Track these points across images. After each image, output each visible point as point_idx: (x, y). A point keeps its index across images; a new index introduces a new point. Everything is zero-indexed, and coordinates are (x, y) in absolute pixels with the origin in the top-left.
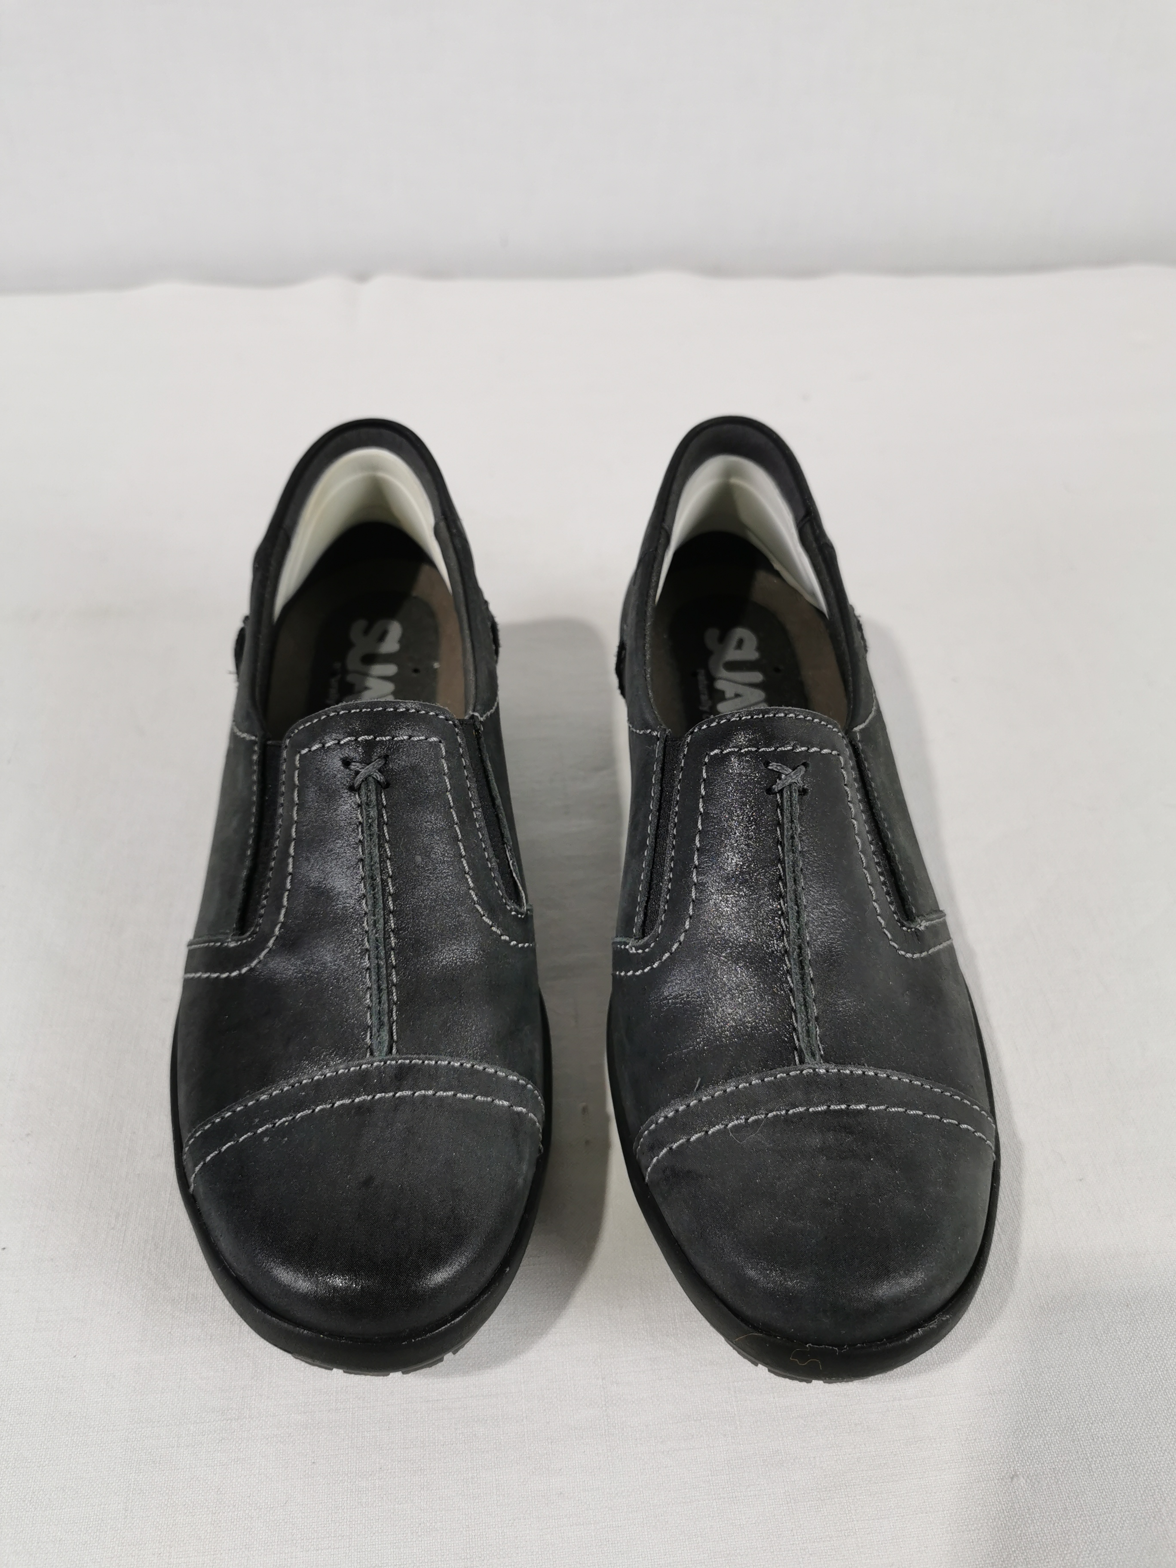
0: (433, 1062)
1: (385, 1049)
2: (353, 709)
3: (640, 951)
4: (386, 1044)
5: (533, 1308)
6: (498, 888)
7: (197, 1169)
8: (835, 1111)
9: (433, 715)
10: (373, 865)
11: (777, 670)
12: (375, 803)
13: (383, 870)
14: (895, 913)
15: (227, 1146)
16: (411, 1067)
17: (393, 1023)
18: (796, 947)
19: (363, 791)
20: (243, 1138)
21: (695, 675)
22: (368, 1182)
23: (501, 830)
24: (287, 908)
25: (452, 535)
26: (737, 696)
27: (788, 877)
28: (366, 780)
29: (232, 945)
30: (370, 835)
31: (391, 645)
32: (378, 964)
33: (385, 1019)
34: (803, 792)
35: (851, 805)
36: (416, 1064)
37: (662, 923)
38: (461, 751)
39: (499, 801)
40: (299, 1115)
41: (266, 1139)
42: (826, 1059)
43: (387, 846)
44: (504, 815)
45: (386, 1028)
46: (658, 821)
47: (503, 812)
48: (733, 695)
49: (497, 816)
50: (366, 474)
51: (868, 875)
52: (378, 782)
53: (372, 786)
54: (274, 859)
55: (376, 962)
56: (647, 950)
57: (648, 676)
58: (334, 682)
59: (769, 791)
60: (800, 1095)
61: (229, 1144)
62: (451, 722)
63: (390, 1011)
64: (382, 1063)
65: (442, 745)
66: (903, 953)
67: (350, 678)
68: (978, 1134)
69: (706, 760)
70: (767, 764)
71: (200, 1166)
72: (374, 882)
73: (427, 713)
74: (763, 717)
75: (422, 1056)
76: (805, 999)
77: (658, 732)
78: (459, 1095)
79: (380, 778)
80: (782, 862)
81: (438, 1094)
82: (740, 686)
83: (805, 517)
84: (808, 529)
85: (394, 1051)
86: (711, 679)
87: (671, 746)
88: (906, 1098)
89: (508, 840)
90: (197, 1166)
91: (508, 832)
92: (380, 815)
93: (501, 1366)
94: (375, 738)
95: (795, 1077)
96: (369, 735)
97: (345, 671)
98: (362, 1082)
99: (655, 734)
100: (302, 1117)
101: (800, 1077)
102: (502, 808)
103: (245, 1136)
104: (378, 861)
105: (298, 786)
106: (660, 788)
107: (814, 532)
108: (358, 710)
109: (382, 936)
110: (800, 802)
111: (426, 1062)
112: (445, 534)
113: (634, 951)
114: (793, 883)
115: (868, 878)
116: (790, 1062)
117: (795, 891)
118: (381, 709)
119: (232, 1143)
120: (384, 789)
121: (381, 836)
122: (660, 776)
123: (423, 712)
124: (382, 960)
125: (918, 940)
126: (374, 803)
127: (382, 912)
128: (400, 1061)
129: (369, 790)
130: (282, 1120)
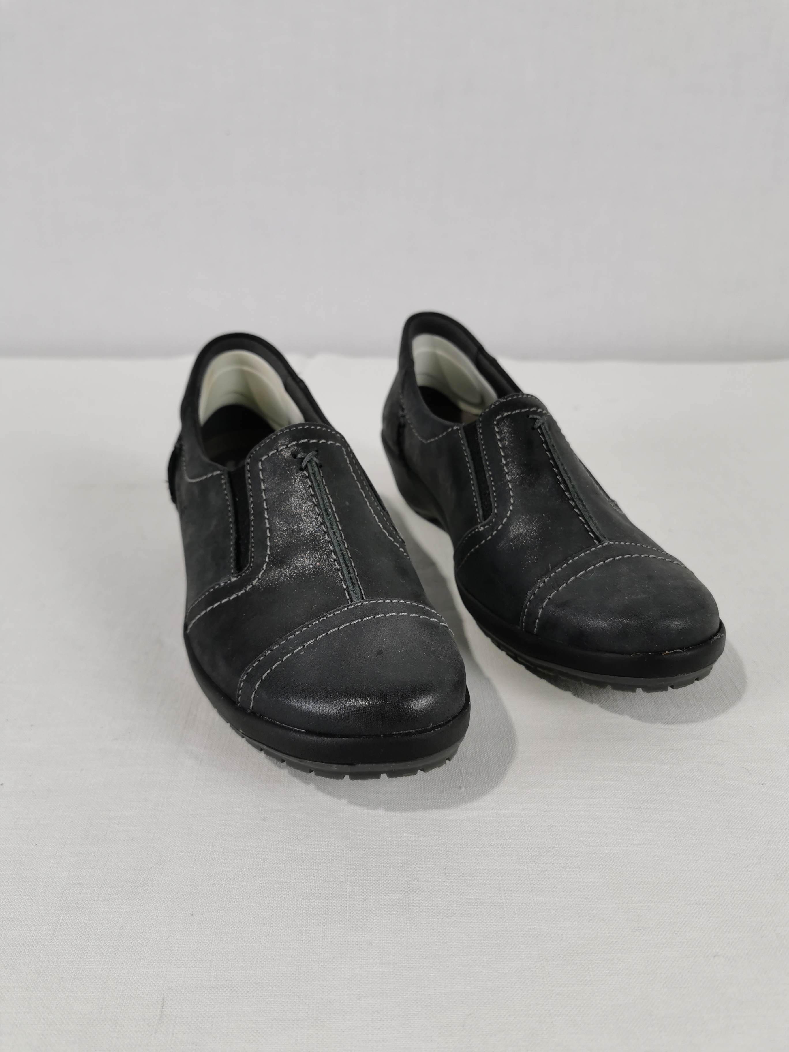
0: (390, 601)
3: (487, 527)
4: (359, 595)
8: (626, 558)
13: (331, 507)
15: (275, 665)
17: (359, 585)
19: (309, 467)
20: (285, 658)
22: (380, 653)
28: (309, 462)
29: (234, 580)
30: (319, 489)
33: (354, 582)
36: (380, 603)
37: (495, 507)
40: (318, 638)
41: (302, 653)
42: (610, 540)
43: (329, 496)
45: (356, 587)
53: (314, 464)
54: (253, 526)
56: (491, 524)
59: (533, 429)
60: (607, 554)
64: (361, 604)
65: (343, 448)
69: (495, 423)
70: (528, 416)
71: (258, 683)
72: (328, 513)
73: (316, 428)
78: (411, 615)
79: (317, 461)
80: (552, 459)
85: (365, 596)
90: (255, 684)
92: (322, 481)
94: (309, 441)
96: (305, 439)
98: (352, 614)
99: (455, 428)
100: (321, 638)
101: (603, 548)
104: (327, 502)
105: (263, 479)
107: (485, 357)
112: (292, 384)
113: (482, 529)
116: (594, 544)
119: (279, 663)
120: (321, 467)
126: (316, 474)
128: (370, 601)
129: (313, 466)
130: (308, 643)
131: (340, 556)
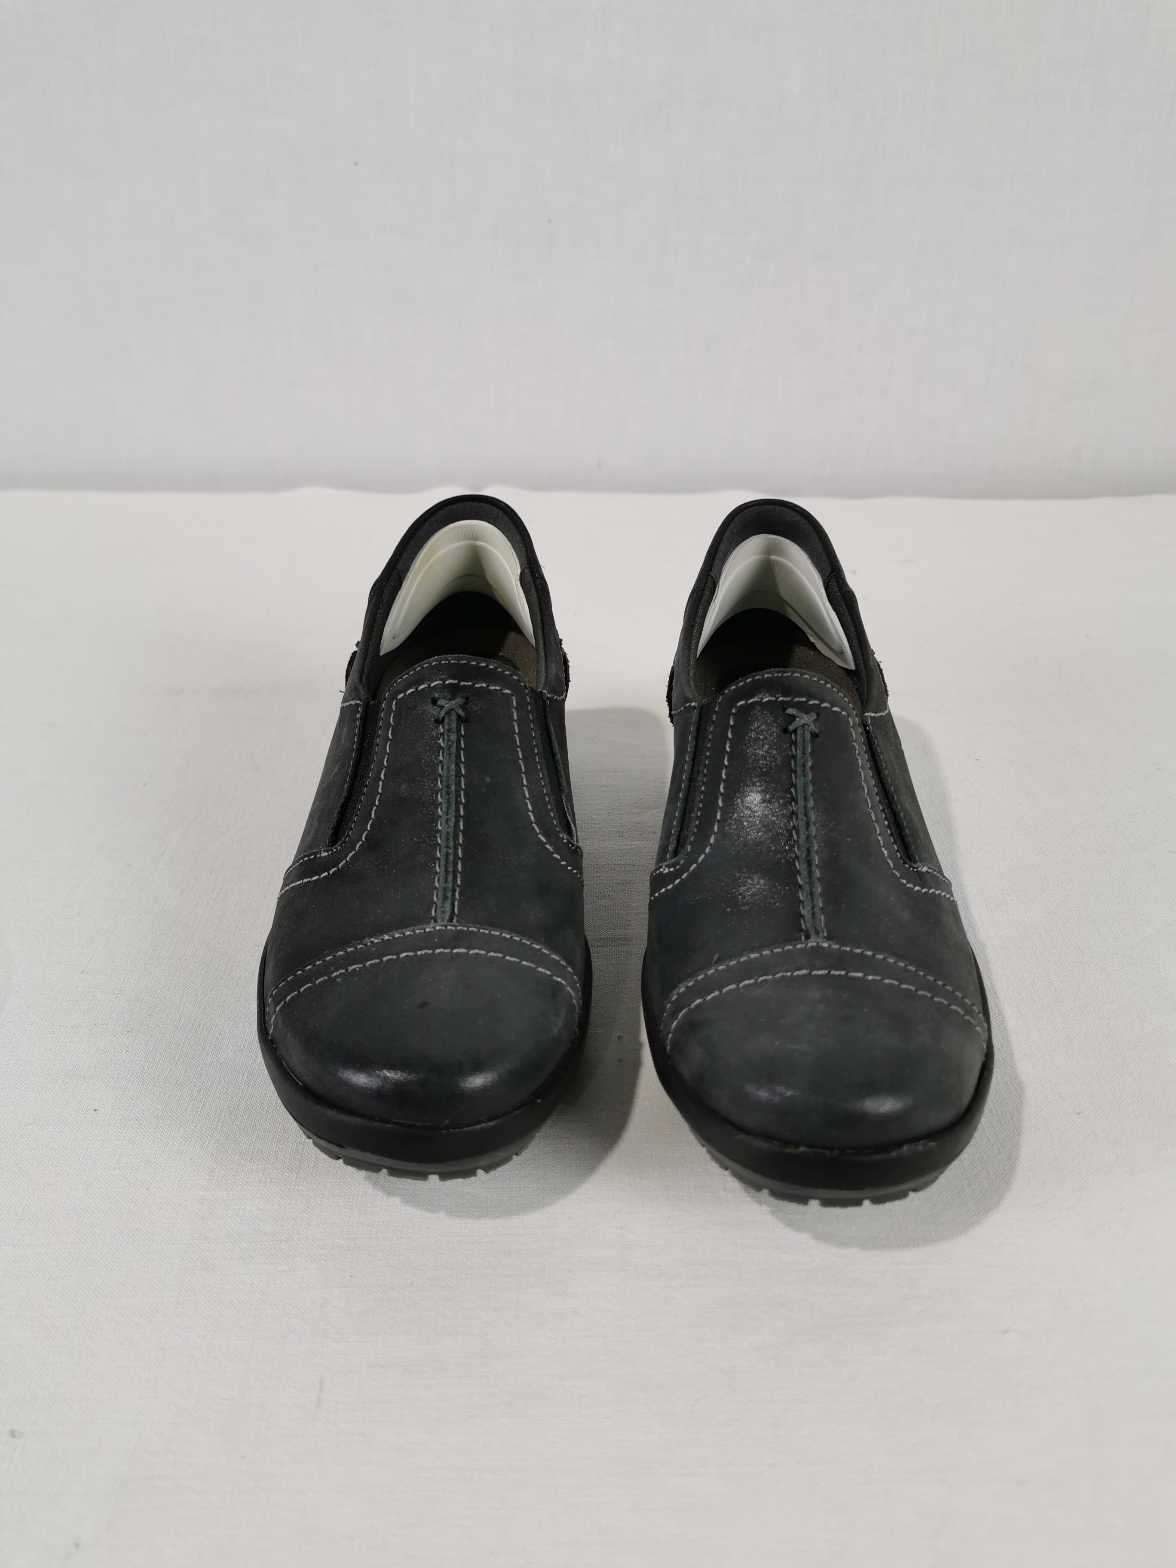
0: (487, 932)
1: (447, 918)
2: (443, 661)
3: (672, 869)
4: (448, 914)
5: (561, 1174)
6: (553, 818)
7: (278, 1008)
8: (834, 976)
9: (508, 674)
10: (450, 777)
12: (455, 733)
13: (458, 784)
14: (898, 851)
15: (305, 987)
16: (468, 933)
17: (455, 901)
19: (446, 721)
20: (320, 980)
22: (423, 1005)
23: (559, 780)
24: (374, 820)
25: (534, 579)
27: (799, 796)
28: (448, 713)
29: (324, 854)
30: (449, 754)
33: (449, 895)
34: (814, 735)
35: (855, 744)
36: (473, 931)
37: (691, 843)
38: (529, 708)
39: (558, 757)
40: (369, 963)
41: (339, 980)
42: (828, 938)
43: (462, 765)
44: (562, 768)
45: (449, 901)
46: (692, 768)
47: (561, 765)
49: (556, 768)
50: (468, 542)
51: (872, 814)
52: (459, 716)
53: (454, 717)
54: (367, 786)
55: (446, 850)
56: (678, 867)
57: (691, 674)
59: (785, 731)
60: (804, 962)
61: (308, 985)
62: (522, 684)
63: (454, 891)
64: (444, 928)
65: (514, 698)
66: (904, 881)
68: (967, 1017)
69: (734, 711)
70: (784, 710)
71: (280, 1005)
72: (450, 790)
73: (503, 671)
74: (782, 675)
75: (478, 926)
76: (811, 890)
77: (696, 702)
78: (508, 958)
79: (461, 713)
80: (795, 786)
81: (489, 954)
83: (831, 573)
84: (833, 583)
85: (455, 920)
87: (704, 713)
88: (901, 976)
89: (564, 788)
90: (278, 1005)
91: (565, 782)
92: (459, 742)
93: (528, 1214)
94: (459, 683)
95: (801, 949)
96: (454, 679)
98: (427, 940)
99: (693, 704)
100: (371, 965)
101: (804, 950)
102: (560, 762)
103: (322, 979)
104: (454, 774)
105: (392, 726)
106: (695, 743)
107: (838, 585)
108: (447, 662)
109: (452, 831)
110: (812, 742)
111: (481, 931)
112: (529, 578)
113: (667, 870)
115: (873, 816)
116: (798, 940)
117: (805, 806)
118: (465, 662)
119: (310, 985)
120: (464, 723)
121: (458, 756)
122: (696, 734)
123: (500, 670)
124: (450, 849)
125: (920, 878)
126: (455, 730)
128: (459, 928)
129: (451, 720)
130: (354, 967)
131: (444, 855)
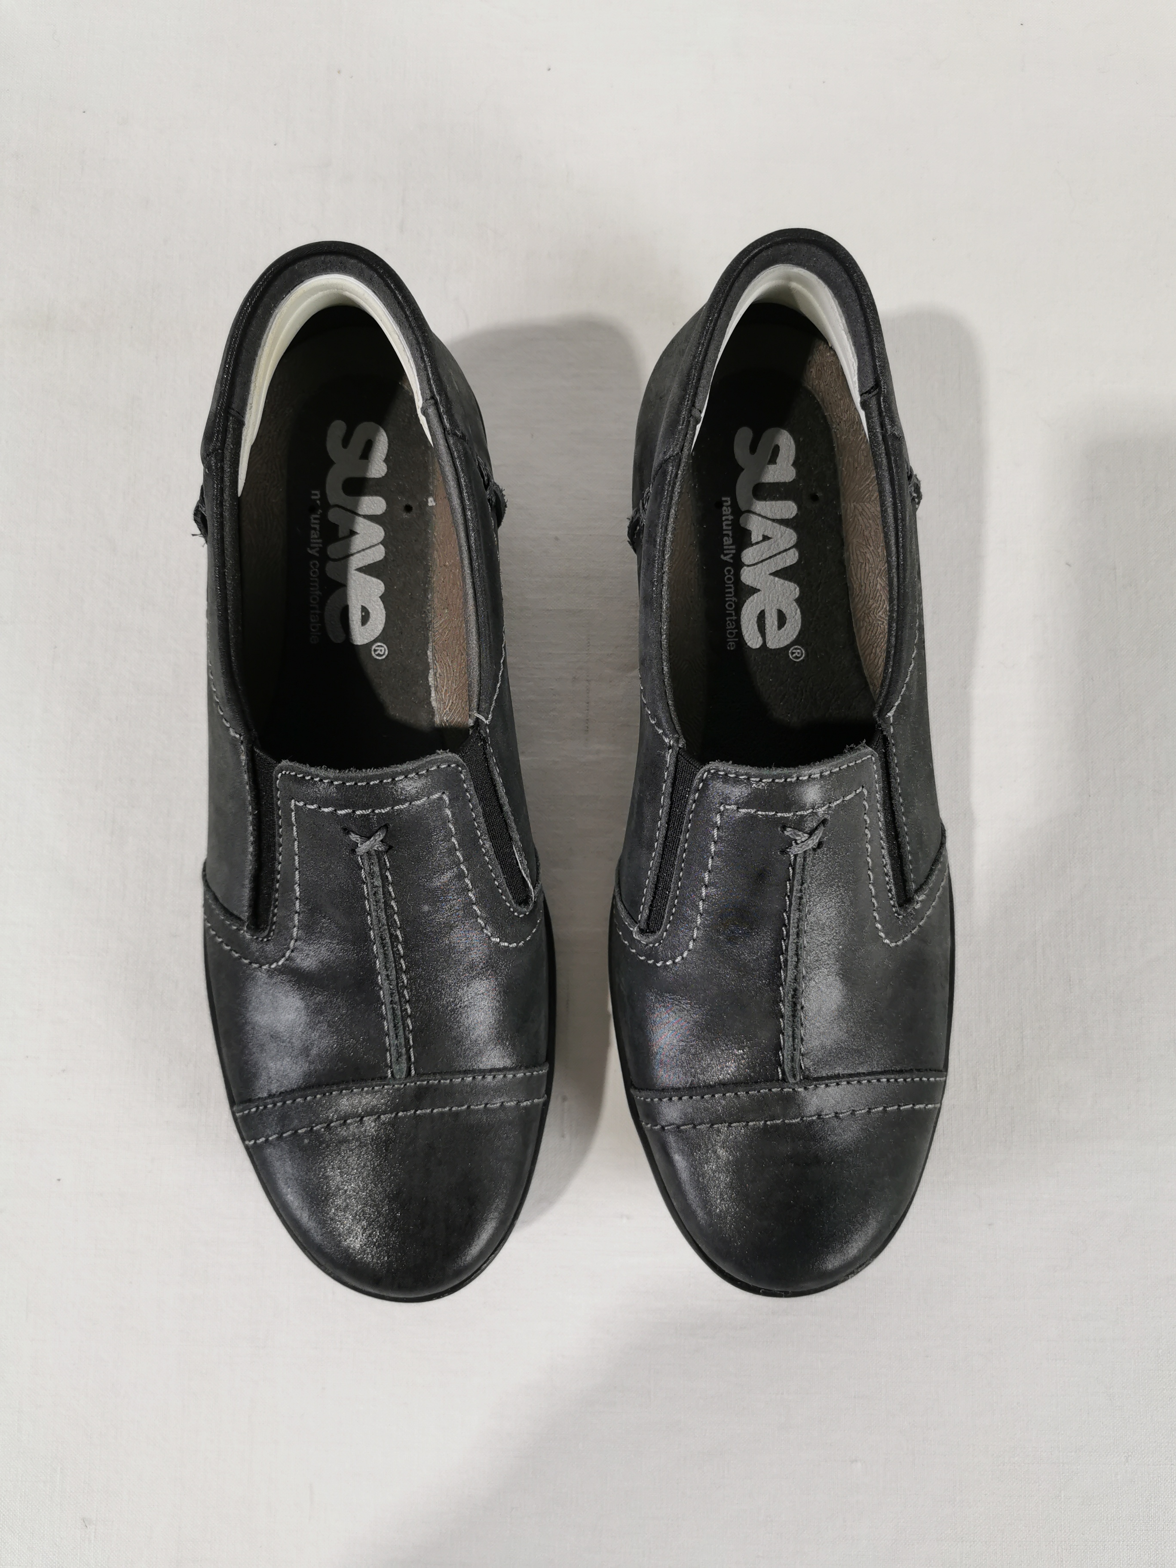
0: (448, 1081)
1: (404, 1074)
3: (644, 942)
4: (405, 1070)
9: (435, 769)
10: (381, 927)
11: (814, 498)
12: (378, 874)
13: (391, 927)
14: (894, 905)
16: (428, 1088)
17: (410, 1049)
18: (792, 990)
20: (286, 1134)
21: (720, 505)
26: (766, 538)
28: (367, 853)
30: (376, 901)
31: (378, 468)
32: (393, 1009)
33: (403, 1050)
34: (818, 846)
36: (432, 1085)
43: (393, 902)
45: (404, 1057)
47: (510, 813)
48: (761, 538)
55: (391, 1006)
58: (314, 520)
59: (783, 852)
60: (778, 1110)
64: (402, 1086)
65: (445, 797)
67: (333, 516)
70: (783, 828)
72: (384, 942)
75: (438, 1076)
76: (793, 1032)
77: (670, 740)
81: (454, 1109)
82: (770, 522)
85: (413, 1072)
86: (738, 513)
94: (374, 811)
95: (776, 1094)
96: (367, 809)
97: (326, 506)
99: (667, 741)
101: (779, 1095)
102: (509, 810)
103: (288, 1133)
104: (385, 923)
109: (395, 985)
111: (442, 1081)
113: (637, 938)
114: (796, 937)
116: (774, 1080)
121: (387, 899)
122: (670, 790)
124: (396, 1004)
127: (393, 965)
128: (418, 1083)
130: (318, 1127)
